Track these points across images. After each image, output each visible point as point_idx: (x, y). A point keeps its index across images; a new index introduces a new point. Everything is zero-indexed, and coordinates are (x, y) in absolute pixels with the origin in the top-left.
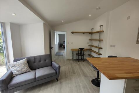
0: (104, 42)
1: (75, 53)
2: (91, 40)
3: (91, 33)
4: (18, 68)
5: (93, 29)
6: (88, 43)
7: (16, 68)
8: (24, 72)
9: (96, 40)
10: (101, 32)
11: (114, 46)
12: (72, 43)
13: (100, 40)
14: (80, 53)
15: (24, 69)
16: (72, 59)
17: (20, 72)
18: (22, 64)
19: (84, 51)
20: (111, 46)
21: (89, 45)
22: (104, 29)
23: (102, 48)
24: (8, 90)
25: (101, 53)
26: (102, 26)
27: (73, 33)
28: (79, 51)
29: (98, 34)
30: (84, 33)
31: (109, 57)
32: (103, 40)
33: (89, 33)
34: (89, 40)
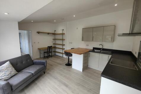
0: (65, 40)
1: (42, 52)
2: (55, 39)
3: (54, 34)
4: (6, 73)
5: (55, 31)
6: (52, 42)
7: (4, 73)
8: (13, 75)
9: (60, 39)
10: (63, 34)
11: (72, 43)
12: (38, 43)
13: (63, 40)
14: (49, 50)
15: (13, 72)
16: (40, 58)
17: (9, 76)
18: (9, 67)
19: (52, 48)
20: (70, 43)
21: (53, 44)
22: (65, 32)
23: (64, 45)
24: (13, 91)
25: (64, 48)
26: (63, 30)
27: (38, 33)
28: (48, 49)
29: (61, 35)
30: (48, 34)
31: (71, 49)
32: (64, 40)
33: (52, 34)
34: (53, 39)
